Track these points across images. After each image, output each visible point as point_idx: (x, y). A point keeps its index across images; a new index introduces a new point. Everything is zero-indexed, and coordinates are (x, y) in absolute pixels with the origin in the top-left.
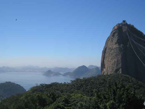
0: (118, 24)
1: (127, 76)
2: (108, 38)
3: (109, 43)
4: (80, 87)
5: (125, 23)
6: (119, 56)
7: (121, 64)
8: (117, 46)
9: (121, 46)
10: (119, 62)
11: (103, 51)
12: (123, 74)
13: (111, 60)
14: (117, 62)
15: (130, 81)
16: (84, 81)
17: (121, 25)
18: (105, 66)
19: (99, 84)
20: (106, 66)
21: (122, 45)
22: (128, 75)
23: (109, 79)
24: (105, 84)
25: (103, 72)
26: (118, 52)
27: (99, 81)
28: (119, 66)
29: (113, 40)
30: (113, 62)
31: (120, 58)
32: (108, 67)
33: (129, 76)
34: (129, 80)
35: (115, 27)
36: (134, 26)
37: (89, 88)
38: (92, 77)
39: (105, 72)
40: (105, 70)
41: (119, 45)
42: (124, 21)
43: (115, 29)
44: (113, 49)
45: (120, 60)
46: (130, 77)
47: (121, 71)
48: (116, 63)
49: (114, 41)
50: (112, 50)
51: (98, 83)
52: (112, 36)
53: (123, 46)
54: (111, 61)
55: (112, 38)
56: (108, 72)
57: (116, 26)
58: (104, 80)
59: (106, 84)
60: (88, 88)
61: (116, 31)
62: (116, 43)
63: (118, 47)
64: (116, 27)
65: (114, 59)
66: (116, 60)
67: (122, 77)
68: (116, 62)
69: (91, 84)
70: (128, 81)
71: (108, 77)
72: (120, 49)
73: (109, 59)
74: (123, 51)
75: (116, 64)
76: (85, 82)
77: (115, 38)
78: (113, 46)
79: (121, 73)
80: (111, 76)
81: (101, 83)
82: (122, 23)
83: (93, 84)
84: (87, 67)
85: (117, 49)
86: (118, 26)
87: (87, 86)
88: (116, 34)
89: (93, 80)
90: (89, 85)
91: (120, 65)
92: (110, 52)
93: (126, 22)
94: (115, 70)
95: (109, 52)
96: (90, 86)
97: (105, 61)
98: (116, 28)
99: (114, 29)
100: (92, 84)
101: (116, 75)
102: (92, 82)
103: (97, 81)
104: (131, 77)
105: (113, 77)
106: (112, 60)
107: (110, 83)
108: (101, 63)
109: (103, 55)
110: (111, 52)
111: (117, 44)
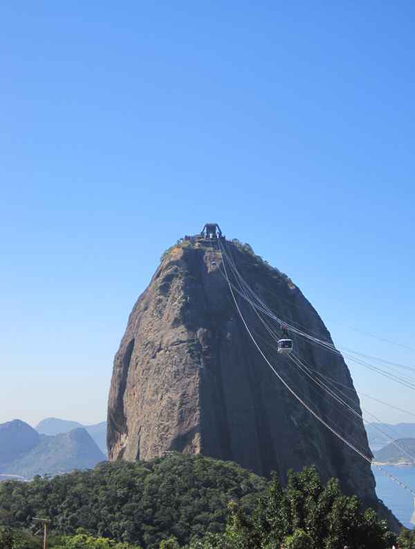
0: (187, 238)
1: (226, 466)
2: (142, 298)
3: (144, 322)
4: (22, 518)
5: (215, 236)
6: (188, 380)
7: (198, 412)
8: (181, 333)
9: (198, 332)
10: (189, 406)
11: (117, 358)
12: (208, 459)
13: (154, 398)
14: (182, 404)
15: (242, 486)
16: (38, 490)
17: (197, 244)
18: (128, 424)
19: (107, 503)
20: (132, 424)
21: (200, 331)
22: (231, 463)
23: (152, 482)
24: (133, 504)
25: (117, 449)
26: (183, 362)
27: (106, 490)
28: (189, 424)
29: (164, 306)
30: (164, 403)
31: (192, 387)
32: (143, 429)
33: (234, 465)
34: (238, 482)
35: (171, 249)
36: (250, 249)
37: (63, 521)
38: (77, 473)
39: (128, 450)
40: (125, 440)
41: (191, 328)
42: (211, 228)
43: (172, 259)
44: (163, 346)
45: (194, 394)
46: (240, 470)
47: (198, 444)
48: (176, 408)
49: (166, 312)
50: (159, 350)
51: (104, 499)
52: (158, 292)
53: (205, 336)
54: (154, 401)
55: (160, 301)
56: (141, 451)
57: (178, 246)
58: (131, 486)
59: (137, 501)
60: (60, 524)
61: (176, 270)
62: (176, 323)
63: (184, 337)
64: (176, 250)
65: (167, 391)
66: (176, 398)
67: (205, 469)
68: (174, 405)
69: (70, 504)
70: (233, 486)
71: (146, 473)
72: (195, 350)
73: (147, 393)
74: (208, 357)
75: (176, 415)
76: (45, 498)
77: (174, 299)
78: (166, 333)
79: (198, 451)
80: (160, 466)
81: (116, 499)
82: (202, 233)
83: (81, 505)
84: (33, 426)
85: (181, 345)
86: (186, 246)
87: (55, 513)
88: (178, 283)
89: (79, 487)
90: (62, 508)
91: (195, 420)
92: (152, 360)
93: (217, 231)
94: (170, 440)
95: (143, 361)
96: (67, 516)
97: (125, 399)
98: (179, 257)
99: (167, 262)
100: (75, 505)
101: (180, 463)
102: (75, 495)
103: (97, 492)
104: (243, 471)
105: (169, 469)
106: (160, 395)
107: (157, 498)
108: (110, 410)
109: (119, 376)
110: (154, 362)
111: (182, 328)
